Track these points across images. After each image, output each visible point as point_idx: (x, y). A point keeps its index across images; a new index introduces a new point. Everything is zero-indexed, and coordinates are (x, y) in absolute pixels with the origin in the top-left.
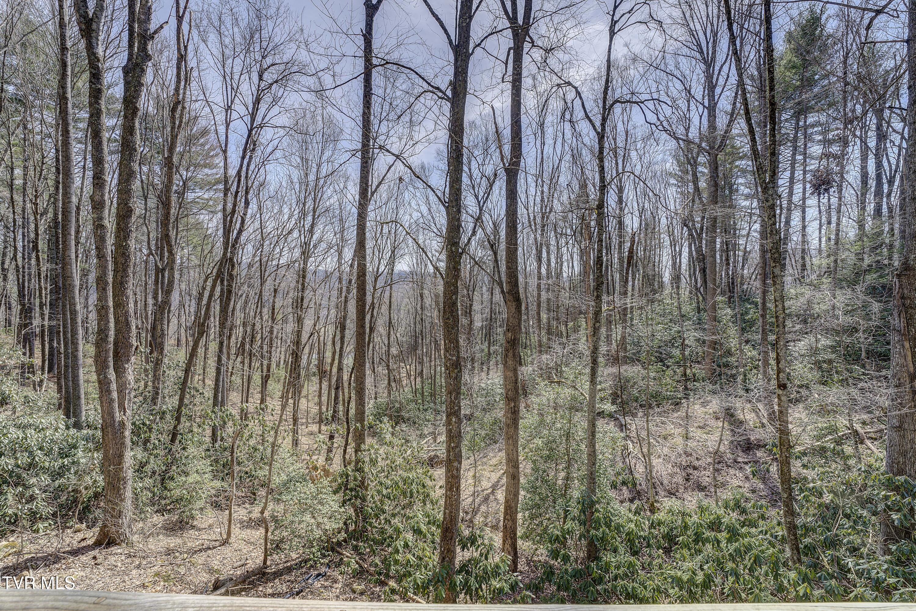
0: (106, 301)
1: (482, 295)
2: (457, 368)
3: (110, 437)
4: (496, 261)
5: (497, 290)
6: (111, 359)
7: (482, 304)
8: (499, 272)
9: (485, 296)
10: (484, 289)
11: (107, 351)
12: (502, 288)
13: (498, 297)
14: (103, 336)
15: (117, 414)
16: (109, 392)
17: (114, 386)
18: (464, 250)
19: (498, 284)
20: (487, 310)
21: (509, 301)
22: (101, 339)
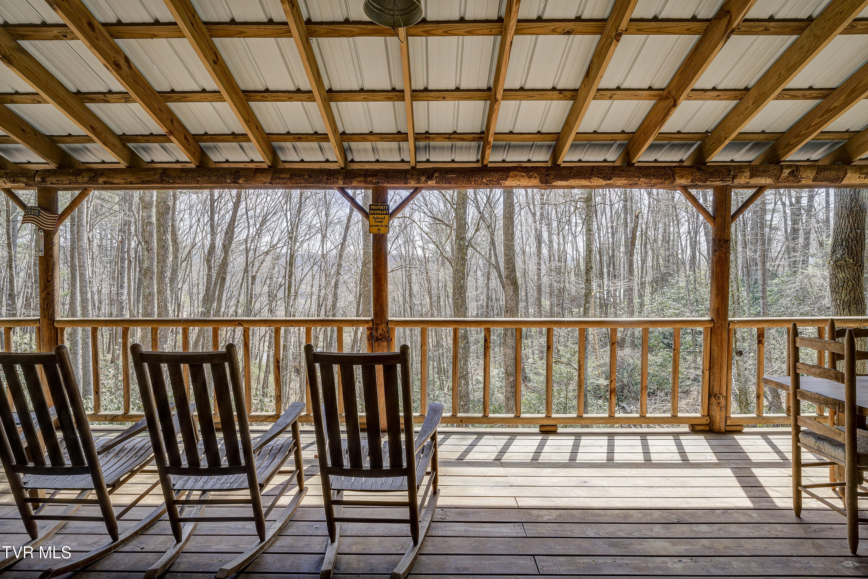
1: (476, 280)
2: (465, 340)
4: (493, 243)
5: (494, 274)
7: (477, 290)
8: (496, 255)
9: (480, 282)
10: (479, 273)
12: (499, 272)
13: (495, 282)
18: (469, 242)
19: (496, 268)
20: (483, 297)
21: (508, 285)
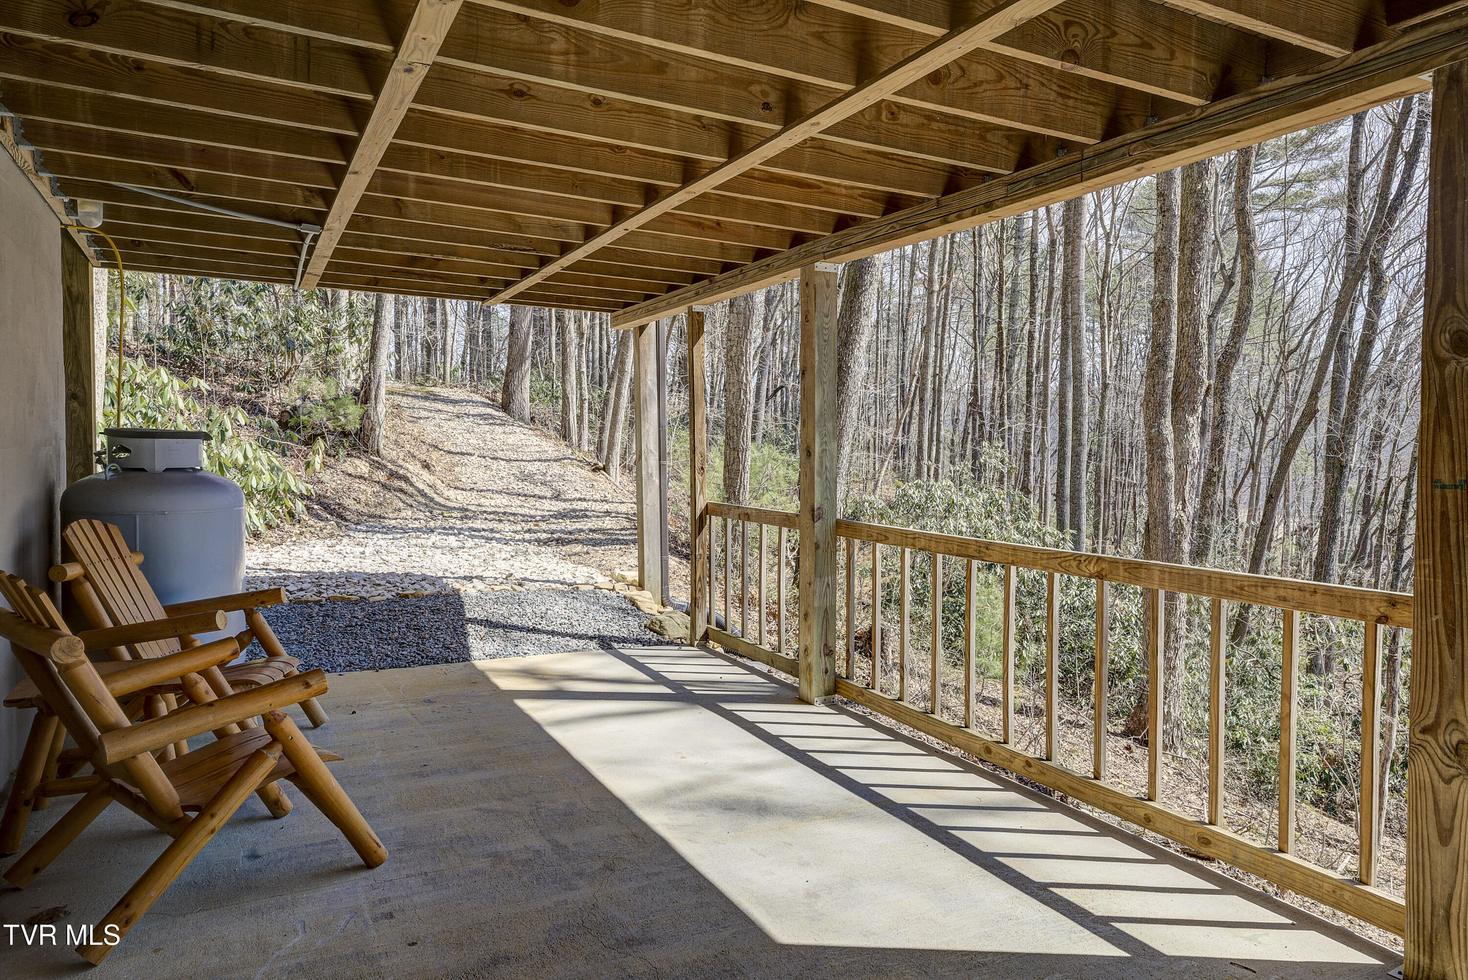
0: (1169, 292)
3: (1160, 544)
6: (1168, 400)
11: (1164, 385)
14: (1160, 355)
15: (1173, 506)
16: (1163, 460)
17: (1170, 452)
22: (1158, 361)
